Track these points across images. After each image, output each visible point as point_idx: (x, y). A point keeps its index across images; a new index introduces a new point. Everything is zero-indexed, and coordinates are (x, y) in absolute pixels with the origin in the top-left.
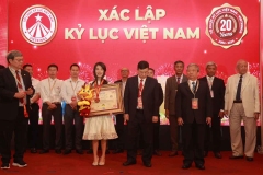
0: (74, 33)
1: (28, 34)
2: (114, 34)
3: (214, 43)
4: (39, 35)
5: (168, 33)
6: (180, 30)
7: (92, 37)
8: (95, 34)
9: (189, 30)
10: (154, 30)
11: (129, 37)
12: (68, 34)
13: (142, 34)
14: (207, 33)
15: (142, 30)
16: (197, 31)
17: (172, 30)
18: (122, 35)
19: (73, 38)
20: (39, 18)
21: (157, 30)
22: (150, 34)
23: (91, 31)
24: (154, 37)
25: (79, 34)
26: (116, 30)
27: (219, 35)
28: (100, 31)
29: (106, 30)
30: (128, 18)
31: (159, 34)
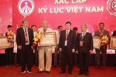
0: (43, 10)
1: (21, 11)
2: (62, 10)
3: (111, 14)
4: (26, 11)
5: (88, 9)
6: (94, 8)
7: (51, 12)
8: (53, 10)
9: (98, 8)
10: (81, 8)
11: (69, 11)
12: (40, 11)
13: (75, 10)
14: (107, 9)
15: (75, 8)
16: (102, 8)
17: (90, 8)
18: (65, 11)
19: (42, 12)
20: (26, 3)
21: (82, 8)
22: (79, 10)
23: (51, 9)
24: (81, 11)
25: (45, 11)
26: (63, 8)
27: (113, 10)
28: (55, 9)
29: (58, 8)
30: (68, 2)
31: (84, 10)
